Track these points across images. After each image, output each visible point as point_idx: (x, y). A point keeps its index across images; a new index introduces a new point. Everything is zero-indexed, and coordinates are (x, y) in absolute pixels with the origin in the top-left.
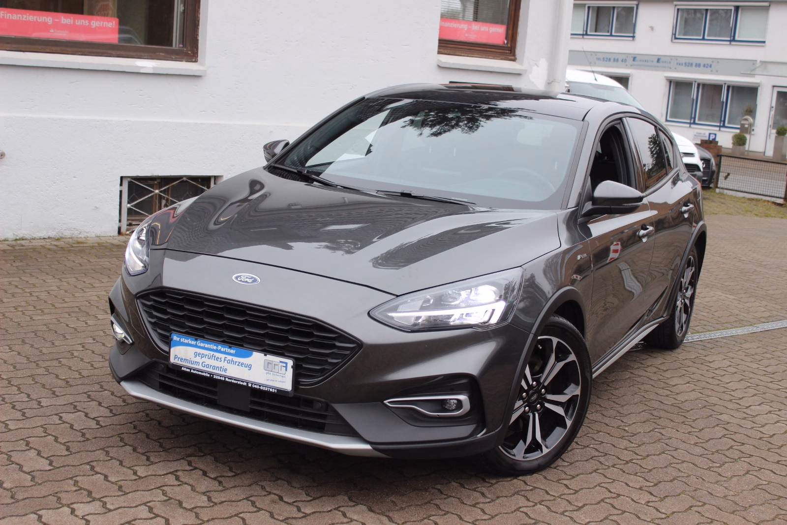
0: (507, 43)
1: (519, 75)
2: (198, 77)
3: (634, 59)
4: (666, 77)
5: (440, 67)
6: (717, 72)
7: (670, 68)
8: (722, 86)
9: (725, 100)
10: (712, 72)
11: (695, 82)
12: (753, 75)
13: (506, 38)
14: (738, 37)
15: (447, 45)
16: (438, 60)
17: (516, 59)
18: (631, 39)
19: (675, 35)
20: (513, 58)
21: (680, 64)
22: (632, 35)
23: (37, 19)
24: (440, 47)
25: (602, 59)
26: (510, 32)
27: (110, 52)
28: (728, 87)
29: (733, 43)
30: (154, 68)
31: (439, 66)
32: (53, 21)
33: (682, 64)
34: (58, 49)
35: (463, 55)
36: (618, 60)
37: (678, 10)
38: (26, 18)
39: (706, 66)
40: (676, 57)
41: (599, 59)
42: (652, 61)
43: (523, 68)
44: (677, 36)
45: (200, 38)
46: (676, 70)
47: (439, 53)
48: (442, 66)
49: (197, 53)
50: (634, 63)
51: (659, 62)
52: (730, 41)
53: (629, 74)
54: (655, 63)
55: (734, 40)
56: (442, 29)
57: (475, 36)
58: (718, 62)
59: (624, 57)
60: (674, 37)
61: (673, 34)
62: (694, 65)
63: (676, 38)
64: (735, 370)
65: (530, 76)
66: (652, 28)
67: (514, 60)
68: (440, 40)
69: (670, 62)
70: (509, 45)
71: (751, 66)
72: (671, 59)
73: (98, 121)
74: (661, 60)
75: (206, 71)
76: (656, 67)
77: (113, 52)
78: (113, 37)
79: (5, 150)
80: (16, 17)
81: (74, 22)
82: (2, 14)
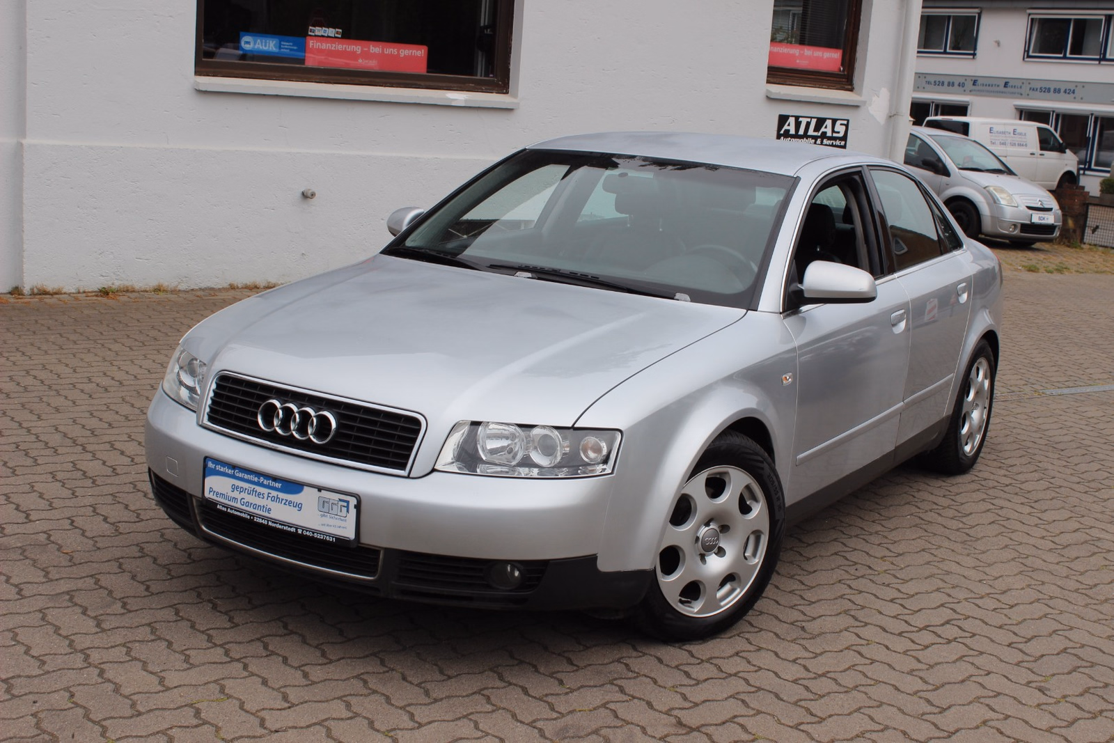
0: (844, 70)
1: (857, 107)
2: (511, 110)
3: (975, 83)
4: (1014, 105)
5: (769, 99)
6: (1082, 100)
7: (1021, 94)
8: (1088, 117)
9: (1091, 136)
10: (1075, 100)
11: (1053, 112)
13: (842, 65)
14: (1110, 55)
15: (777, 74)
16: (767, 90)
17: (854, 88)
18: (971, 57)
19: (1028, 51)
20: (850, 87)
21: (1033, 90)
22: (972, 52)
23: (345, 48)
24: (769, 75)
25: (933, 83)
26: (847, 58)
27: (419, 83)
28: (1096, 118)
29: (1102, 63)
30: (466, 101)
31: (767, 96)
32: (362, 50)
33: (1037, 89)
34: (367, 80)
35: (794, 84)
36: (953, 85)
37: (1032, 19)
38: (335, 47)
39: (1068, 91)
40: (1029, 81)
41: (929, 83)
42: (998, 86)
43: (862, 99)
44: (1031, 54)
45: (511, 67)
46: (1028, 97)
47: (768, 82)
48: (772, 97)
49: (508, 83)
50: (974, 87)
51: (1006, 86)
52: (1100, 60)
53: (968, 102)
54: (1002, 88)
55: (1104, 59)
56: (771, 54)
57: (807, 62)
58: (1083, 87)
59: (962, 80)
60: (1027, 55)
61: (1025, 51)
62: (1052, 90)
63: (1029, 57)
65: (869, 108)
66: (998, 44)
67: (851, 90)
68: (768, 68)
69: (1021, 87)
70: (846, 73)
72: (1023, 83)
73: (407, 159)
74: (1010, 84)
75: (519, 103)
76: (1002, 92)
77: (422, 83)
78: (422, 69)
79: (314, 189)
80: (325, 46)
81: (383, 50)
82: (312, 43)
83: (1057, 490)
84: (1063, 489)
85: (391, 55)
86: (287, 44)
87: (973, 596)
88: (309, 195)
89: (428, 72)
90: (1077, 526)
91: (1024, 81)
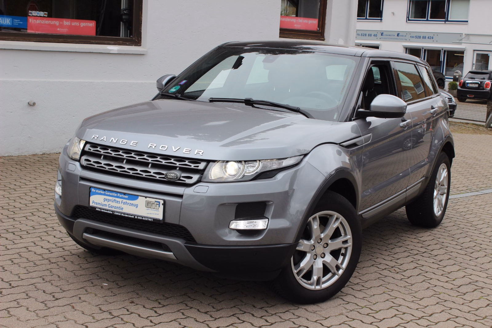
0: (319, 30)
2: (143, 55)
3: (382, 34)
4: (403, 45)
6: (437, 42)
7: (406, 40)
8: (441, 51)
9: (442, 60)
10: (433, 42)
11: (423, 48)
12: (460, 43)
13: (318, 27)
14: (450, 19)
15: (284, 32)
17: (325, 39)
18: (380, 21)
20: (323, 38)
21: (412, 37)
22: (380, 18)
23: (50, 22)
24: (280, 33)
25: (361, 35)
26: (321, 23)
27: (91, 41)
28: (445, 51)
29: (446, 22)
30: (118, 50)
32: (59, 23)
33: (414, 37)
34: (63, 40)
35: (293, 37)
36: (371, 35)
37: (410, 1)
38: (44, 22)
39: (430, 38)
40: (410, 33)
41: (359, 35)
42: (394, 36)
44: (410, 19)
45: (142, 32)
46: (409, 41)
47: (280, 36)
49: (141, 40)
50: (382, 37)
51: (398, 36)
53: (379, 44)
54: (396, 37)
56: (281, 22)
57: (300, 26)
58: (437, 35)
59: (375, 33)
60: (408, 19)
61: (407, 17)
62: (422, 37)
64: (471, 213)
66: (393, 13)
67: (323, 40)
68: (280, 29)
69: (406, 36)
71: (459, 38)
73: (87, 83)
74: (400, 35)
75: (147, 51)
76: (396, 39)
78: (93, 33)
79: (35, 101)
80: (38, 21)
81: (71, 24)
82: (31, 20)
83: (450, 254)
84: (453, 253)
85: (76, 26)
86: (17, 20)
87: (415, 318)
88: (32, 104)
89: (96, 35)
90: (464, 274)
91: (407, 33)
